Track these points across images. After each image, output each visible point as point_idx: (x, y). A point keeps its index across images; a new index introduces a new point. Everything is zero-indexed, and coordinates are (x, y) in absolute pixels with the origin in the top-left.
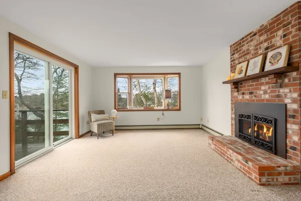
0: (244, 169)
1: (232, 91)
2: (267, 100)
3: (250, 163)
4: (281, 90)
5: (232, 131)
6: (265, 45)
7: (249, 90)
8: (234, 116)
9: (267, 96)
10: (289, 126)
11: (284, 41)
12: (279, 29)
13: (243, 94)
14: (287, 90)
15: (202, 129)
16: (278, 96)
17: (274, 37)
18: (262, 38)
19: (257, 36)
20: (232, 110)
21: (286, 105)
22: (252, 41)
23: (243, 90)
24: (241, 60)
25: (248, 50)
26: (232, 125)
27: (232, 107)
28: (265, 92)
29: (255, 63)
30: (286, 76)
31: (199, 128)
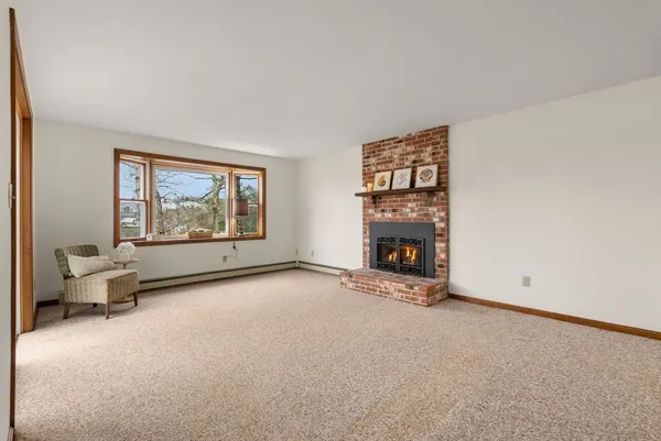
0: (407, 298)
1: (364, 207)
2: (415, 219)
3: (416, 288)
4: (430, 209)
5: (364, 261)
6: (413, 157)
7: (391, 206)
8: (367, 241)
9: (415, 215)
10: (437, 245)
11: (433, 159)
12: (428, 145)
13: (383, 211)
14: (435, 209)
15: (299, 268)
16: (426, 215)
17: (422, 151)
18: (409, 149)
19: (403, 144)
20: (365, 233)
21: (434, 224)
22: (396, 147)
23: (382, 206)
24: (380, 168)
25: (391, 157)
26: (365, 253)
27: (364, 228)
28: (412, 210)
29: (402, 176)
30: (434, 195)
31: (295, 267)
